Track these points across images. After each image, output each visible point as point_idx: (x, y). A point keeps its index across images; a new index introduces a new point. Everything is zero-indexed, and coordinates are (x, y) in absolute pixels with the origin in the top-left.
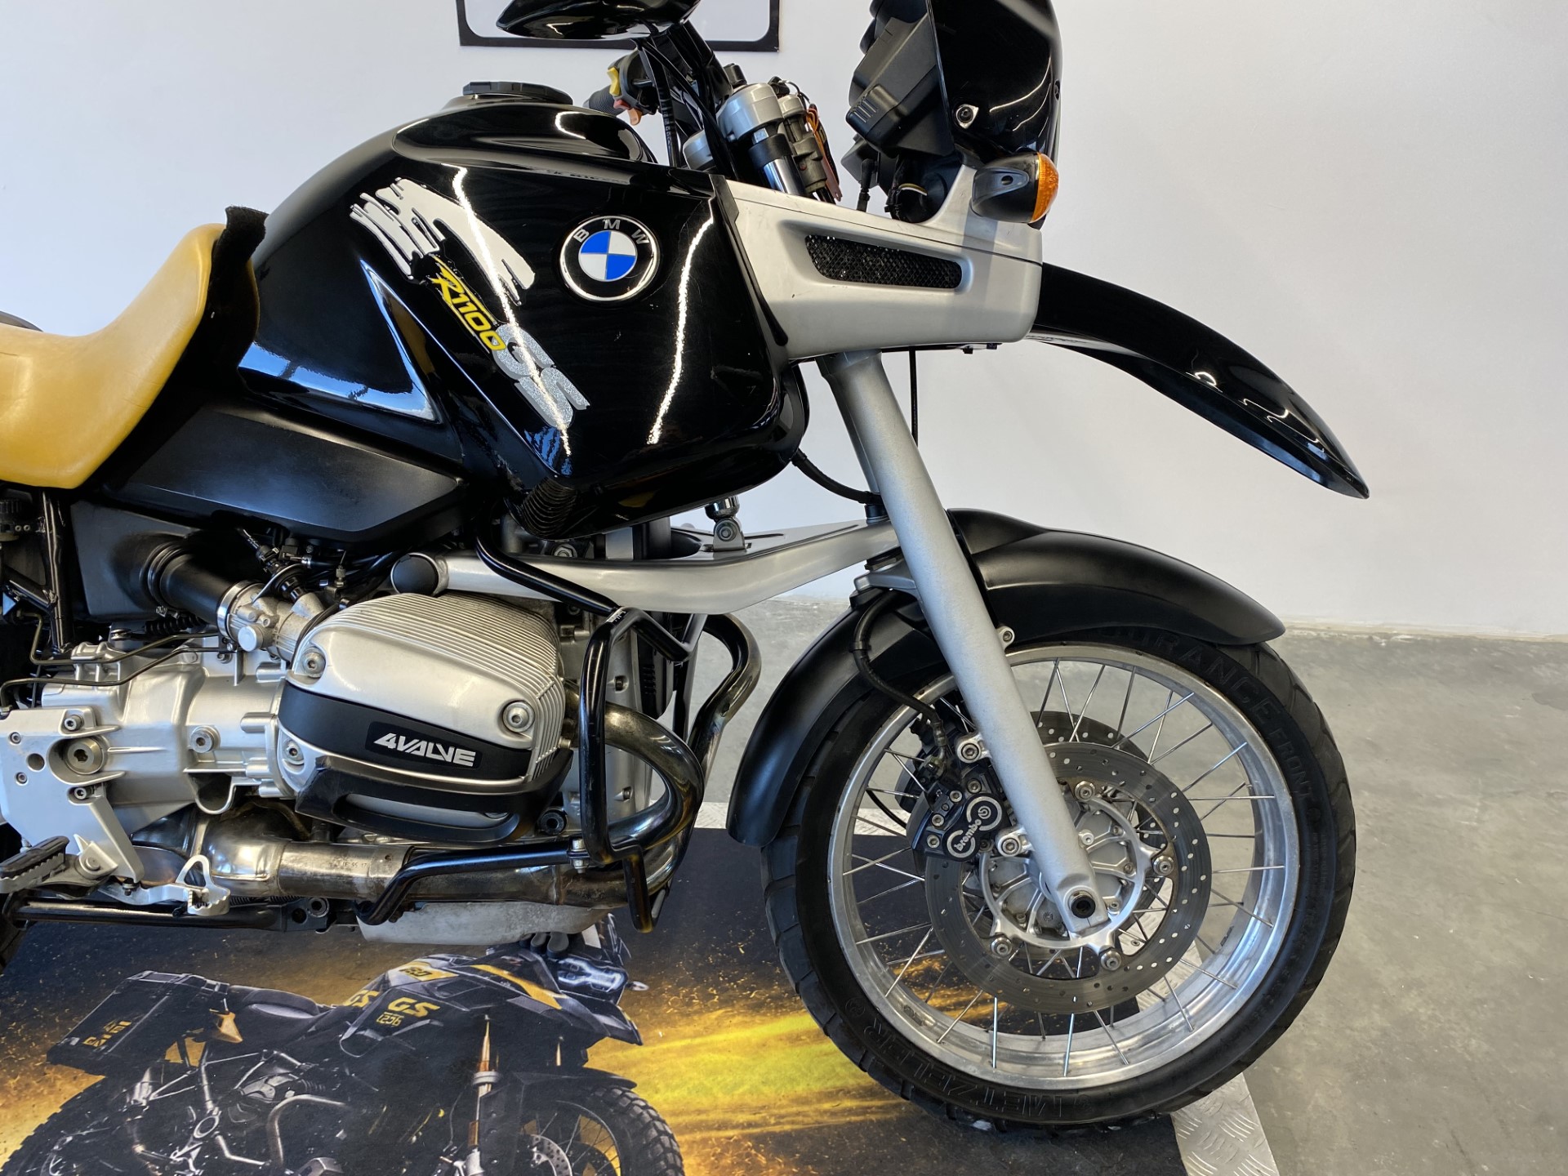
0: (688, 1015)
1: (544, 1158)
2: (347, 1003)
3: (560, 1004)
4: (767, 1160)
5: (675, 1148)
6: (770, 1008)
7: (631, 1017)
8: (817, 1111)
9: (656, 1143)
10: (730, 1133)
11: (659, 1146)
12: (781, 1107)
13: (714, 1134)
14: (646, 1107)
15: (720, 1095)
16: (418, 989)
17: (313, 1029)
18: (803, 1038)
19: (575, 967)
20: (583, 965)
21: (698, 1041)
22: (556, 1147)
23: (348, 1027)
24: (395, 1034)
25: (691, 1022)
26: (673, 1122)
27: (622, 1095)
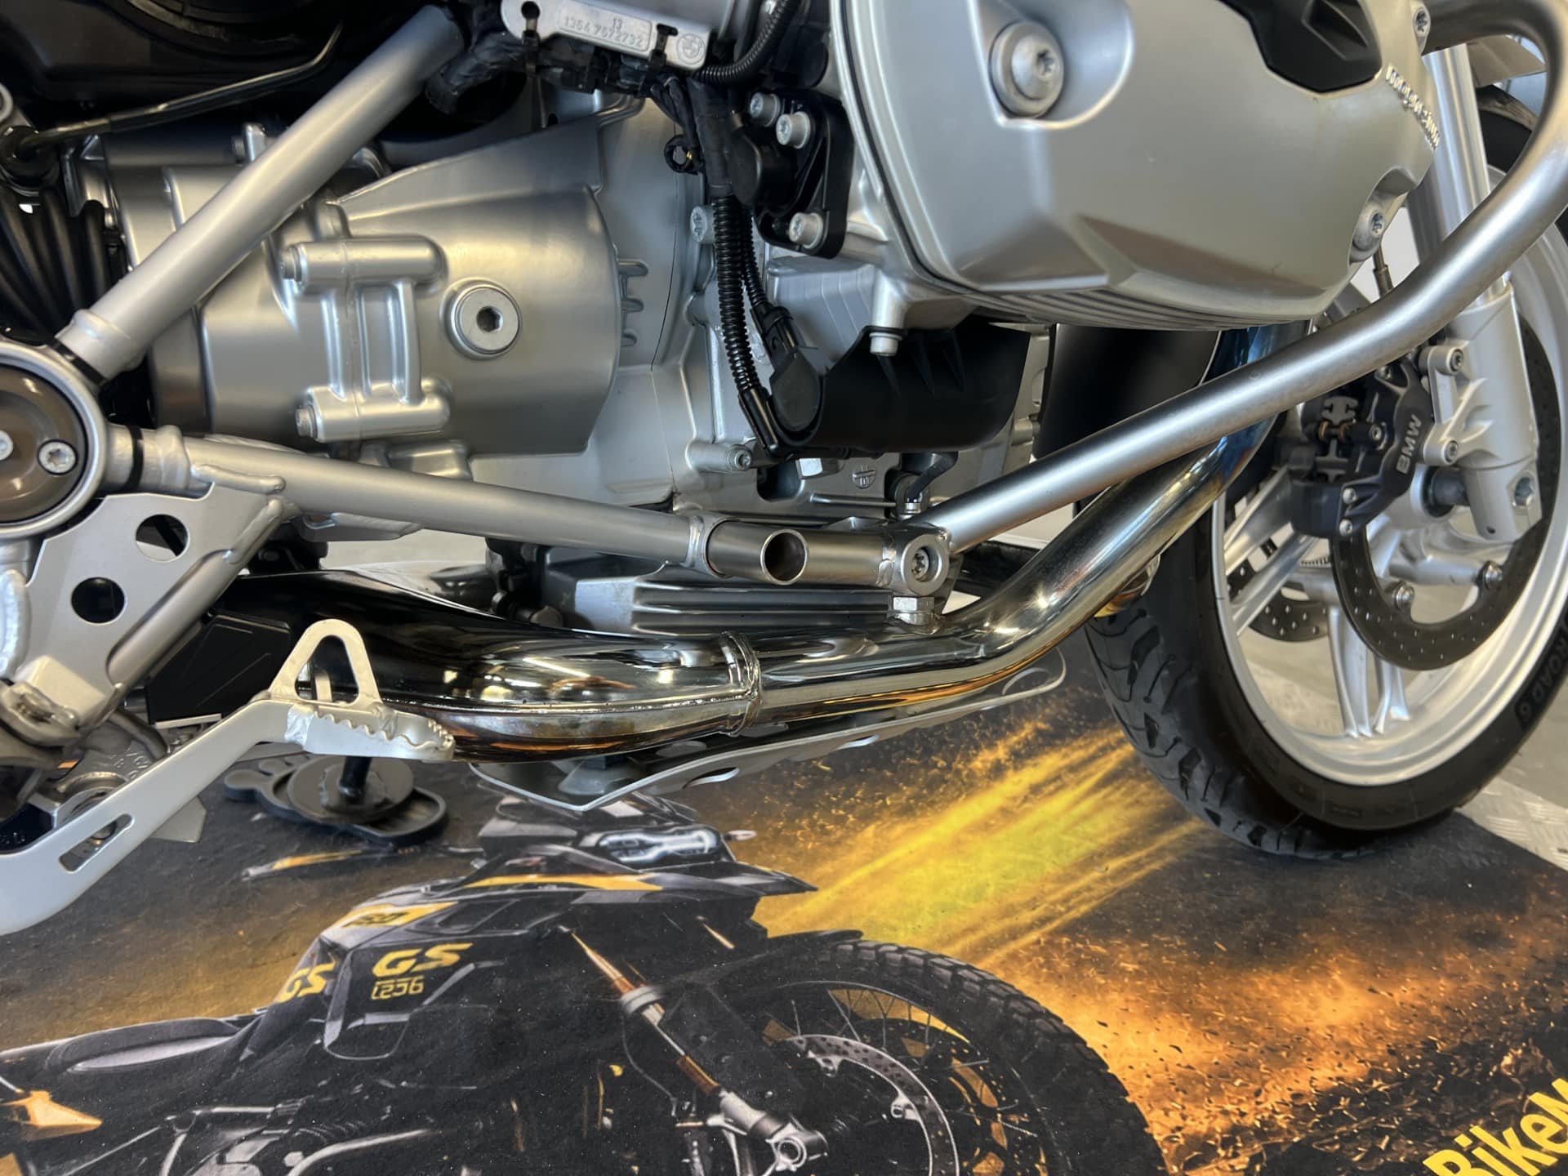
0: (838, 842)
1: (836, 1060)
2: (284, 996)
3: (657, 884)
4: (1105, 947)
5: (990, 978)
6: (922, 808)
7: (769, 866)
8: (1097, 881)
9: (961, 984)
10: (1033, 936)
11: (966, 983)
12: (1051, 892)
13: (1013, 946)
14: (900, 950)
15: (972, 906)
16: (403, 939)
17: (247, 1052)
18: (992, 822)
19: (629, 842)
20: (636, 836)
21: (879, 864)
22: (839, 1040)
23: (320, 1029)
24: (427, 1002)
25: (851, 849)
26: (953, 952)
27: (857, 949)
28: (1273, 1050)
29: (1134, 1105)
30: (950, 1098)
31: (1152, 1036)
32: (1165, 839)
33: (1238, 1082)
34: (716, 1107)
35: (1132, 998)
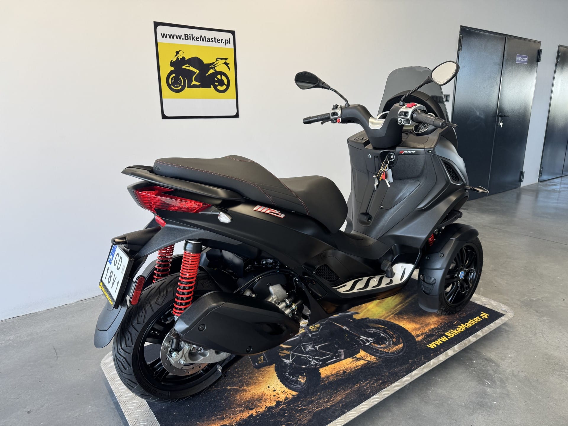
1: (372, 332)
4: (401, 316)
5: (387, 321)
8: (399, 308)
10: (392, 316)
11: (385, 322)
12: (392, 310)
13: (389, 317)
14: (375, 319)
15: (382, 313)
17: (302, 338)
18: (381, 302)
21: (367, 309)
22: (371, 329)
23: (309, 335)
24: (319, 331)
25: (362, 307)
26: (382, 319)
27: (369, 320)
28: (426, 325)
29: (410, 332)
30: (388, 334)
31: (410, 325)
32: (407, 301)
33: (422, 329)
34: (360, 337)
35: (407, 321)
